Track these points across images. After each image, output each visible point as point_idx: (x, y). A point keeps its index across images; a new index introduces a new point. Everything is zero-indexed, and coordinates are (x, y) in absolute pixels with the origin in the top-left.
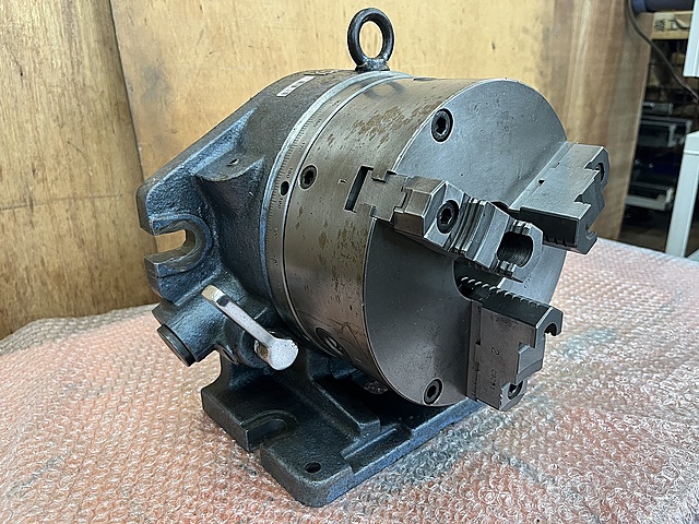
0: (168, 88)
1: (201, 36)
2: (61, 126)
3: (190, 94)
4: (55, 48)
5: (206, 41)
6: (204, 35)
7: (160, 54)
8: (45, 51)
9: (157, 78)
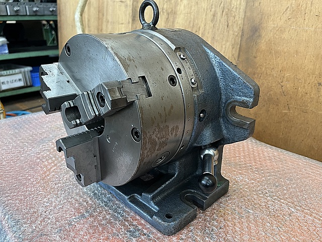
0: (260, 36)
1: (287, 10)
2: (233, 48)
3: (269, 40)
4: (240, 16)
5: (288, 12)
6: (288, 10)
7: (262, 19)
8: (237, 18)
9: (256, 31)
